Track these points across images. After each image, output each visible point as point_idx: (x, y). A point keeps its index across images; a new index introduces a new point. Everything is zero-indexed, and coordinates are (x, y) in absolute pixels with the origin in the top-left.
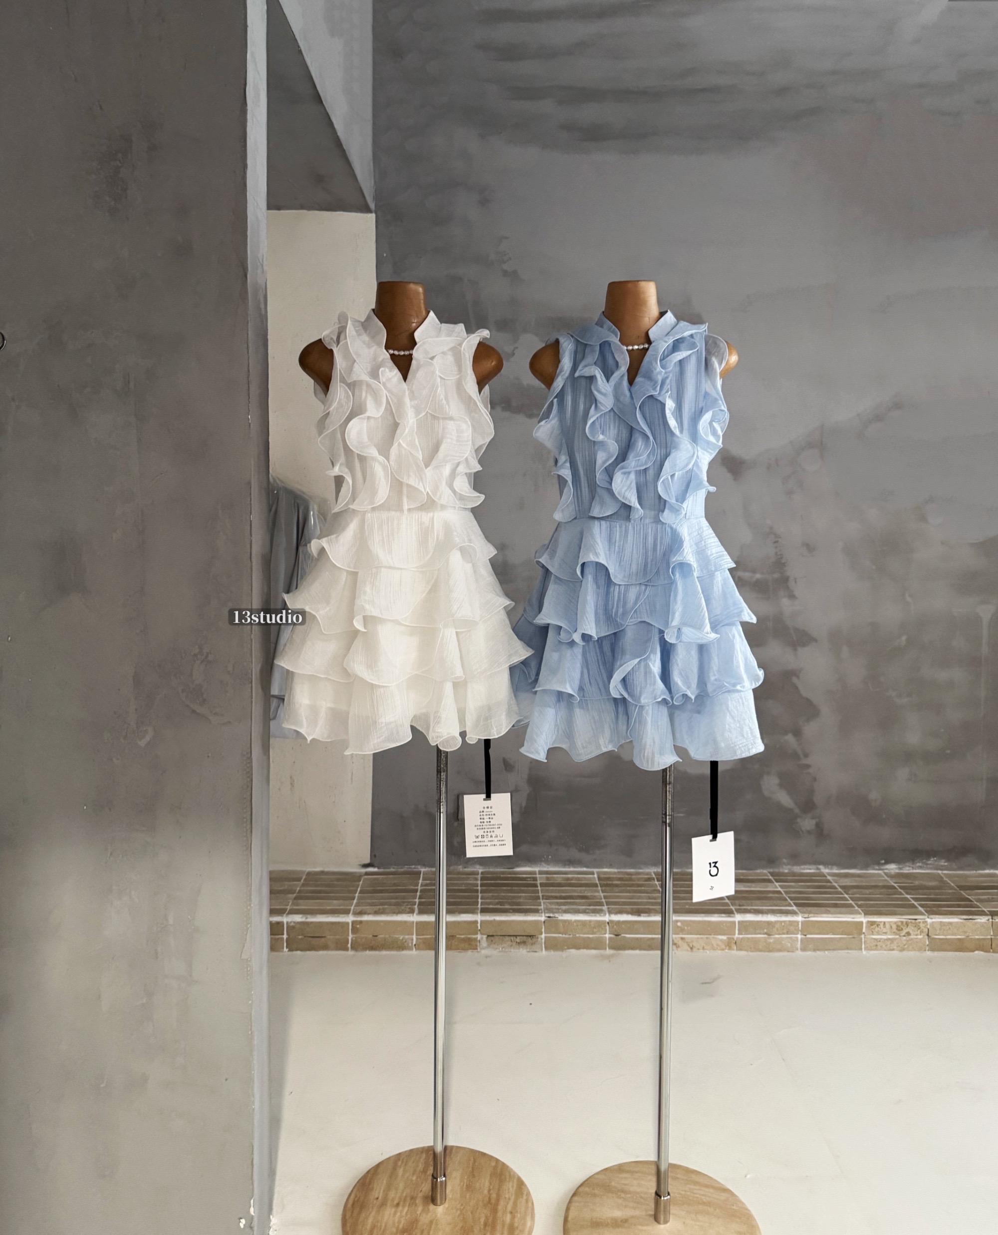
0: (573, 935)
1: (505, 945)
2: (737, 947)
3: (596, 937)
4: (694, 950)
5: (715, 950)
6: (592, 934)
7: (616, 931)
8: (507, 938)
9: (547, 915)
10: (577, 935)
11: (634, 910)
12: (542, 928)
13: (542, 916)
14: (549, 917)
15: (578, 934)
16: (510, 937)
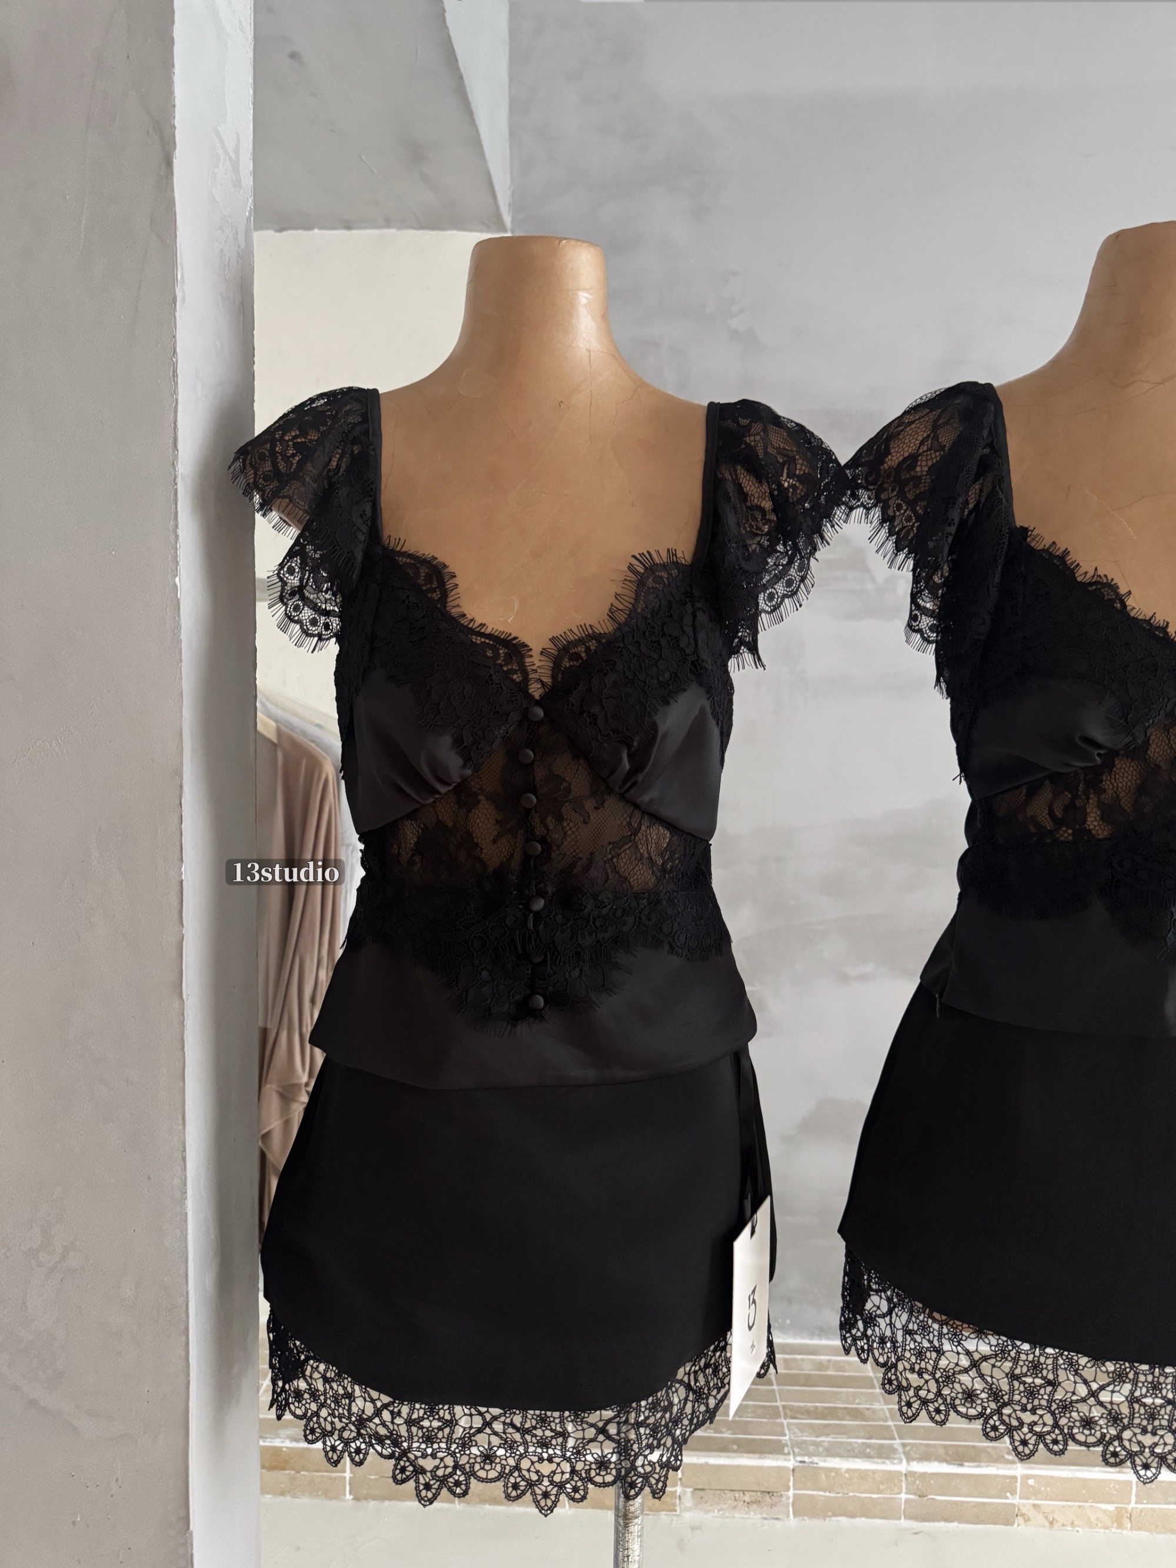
0: (843, 1493)
1: (724, 1506)
2: (1131, 1526)
3: (884, 1498)
4: (1056, 1525)
5: (1094, 1528)
6: (877, 1494)
7: (918, 1488)
8: (729, 1494)
9: (799, 1459)
10: (851, 1494)
11: (950, 1453)
12: (789, 1481)
13: (790, 1460)
14: (801, 1462)
15: (853, 1492)
16: (732, 1493)
